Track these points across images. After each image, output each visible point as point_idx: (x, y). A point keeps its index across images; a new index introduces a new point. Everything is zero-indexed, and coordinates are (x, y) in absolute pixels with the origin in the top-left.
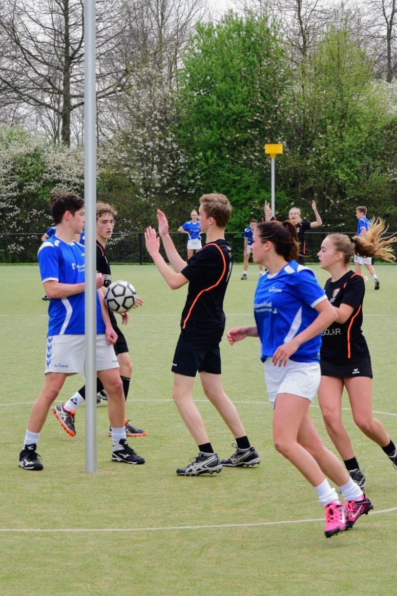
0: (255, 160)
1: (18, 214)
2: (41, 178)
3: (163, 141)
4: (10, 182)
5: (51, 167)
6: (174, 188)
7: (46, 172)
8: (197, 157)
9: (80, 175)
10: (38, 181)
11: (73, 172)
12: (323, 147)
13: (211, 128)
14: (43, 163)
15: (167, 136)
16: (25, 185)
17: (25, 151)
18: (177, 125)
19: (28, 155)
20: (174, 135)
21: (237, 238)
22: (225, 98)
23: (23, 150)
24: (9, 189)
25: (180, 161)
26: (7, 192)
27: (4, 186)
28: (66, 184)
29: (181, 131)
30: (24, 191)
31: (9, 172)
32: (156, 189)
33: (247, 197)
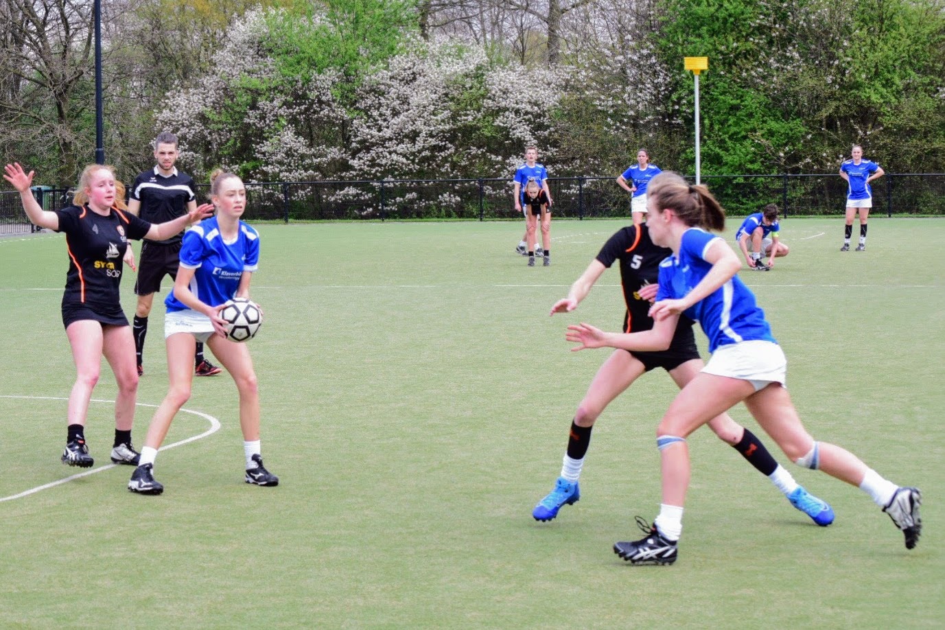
1: (451, 153)
2: (482, 106)
3: (638, 54)
4: (441, 111)
5: (495, 90)
7: (490, 98)
9: (533, 101)
10: (479, 111)
11: (524, 97)
12: (849, 59)
14: (487, 86)
15: (643, 48)
16: (460, 116)
17: (463, 70)
18: (657, 33)
19: (467, 76)
20: (652, 47)
23: (460, 68)
24: (440, 120)
26: (437, 124)
30: (459, 124)
32: (629, 118)
33: (748, 127)
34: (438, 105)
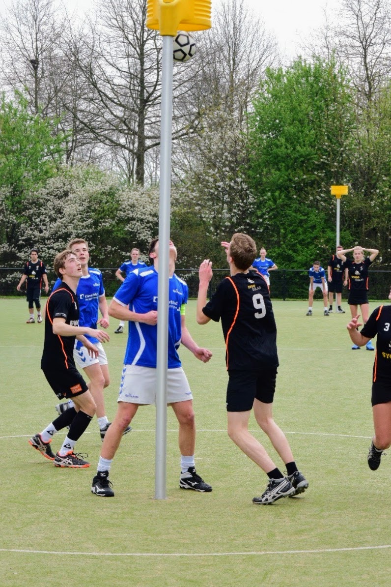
0: (322, 201)
1: (93, 250)
2: (116, 216)
3: (233, 181)
4: (86, 219)
5: (125, 204)
6: (243, 227)
7: (121, 210)
8: (265, 197)
9: (153, 213)
10: (113, 218)
11: (146, 210)
12: (387, 189)
13: (279, 170)
14: (118, 201)
15: (237, 177)
16: (101, 223)
17: (101, 189)
18: (246, 166)
19: (103, 193)
20: (243, 176)
21: (303, 276)
22: (293, 140)
23: (99, 188)
24: (85, 225)
25: (249, 200)
26: (83, 228)
27: (80, 223)
28: (139, 222)
29: (250, 172)
30: (99, 228)
31: (85, 209)
32: (226, 227)
33: (312, 236)
34: (83, 215)
